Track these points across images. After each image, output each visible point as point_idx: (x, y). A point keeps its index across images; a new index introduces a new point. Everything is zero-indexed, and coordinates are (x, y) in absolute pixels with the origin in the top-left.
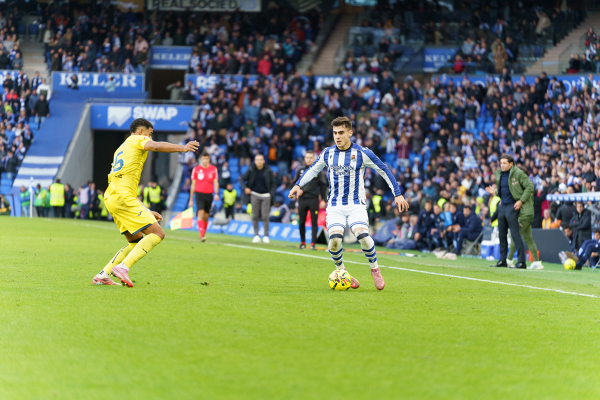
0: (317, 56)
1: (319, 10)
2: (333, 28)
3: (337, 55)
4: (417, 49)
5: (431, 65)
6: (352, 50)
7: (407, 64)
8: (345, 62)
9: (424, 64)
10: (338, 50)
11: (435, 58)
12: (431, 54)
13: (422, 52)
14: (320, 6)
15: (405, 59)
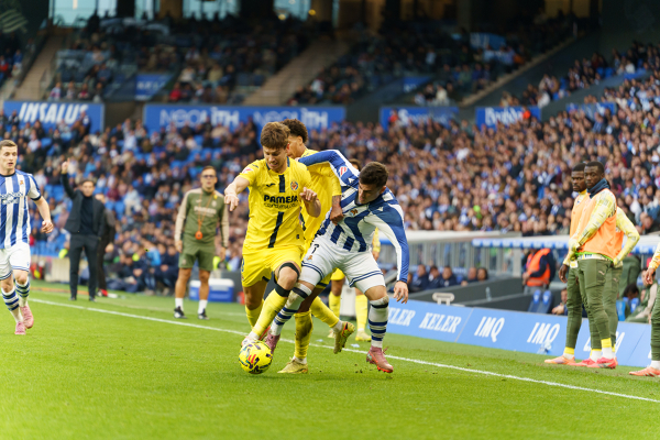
0: (22, 79)
1: (25, 31)
2: (39, 50)
3: (43, 79)
4: (128, 75)
5: (144, 92)
6: (59, 75)
7: (117, 91)
8: (52, 86)
9: (136, 91)
10: (44, 74)
11: (148, 85)
12: (145, 81)
13: (134, 78)
14: (26, 26)
15: (116, 85)
